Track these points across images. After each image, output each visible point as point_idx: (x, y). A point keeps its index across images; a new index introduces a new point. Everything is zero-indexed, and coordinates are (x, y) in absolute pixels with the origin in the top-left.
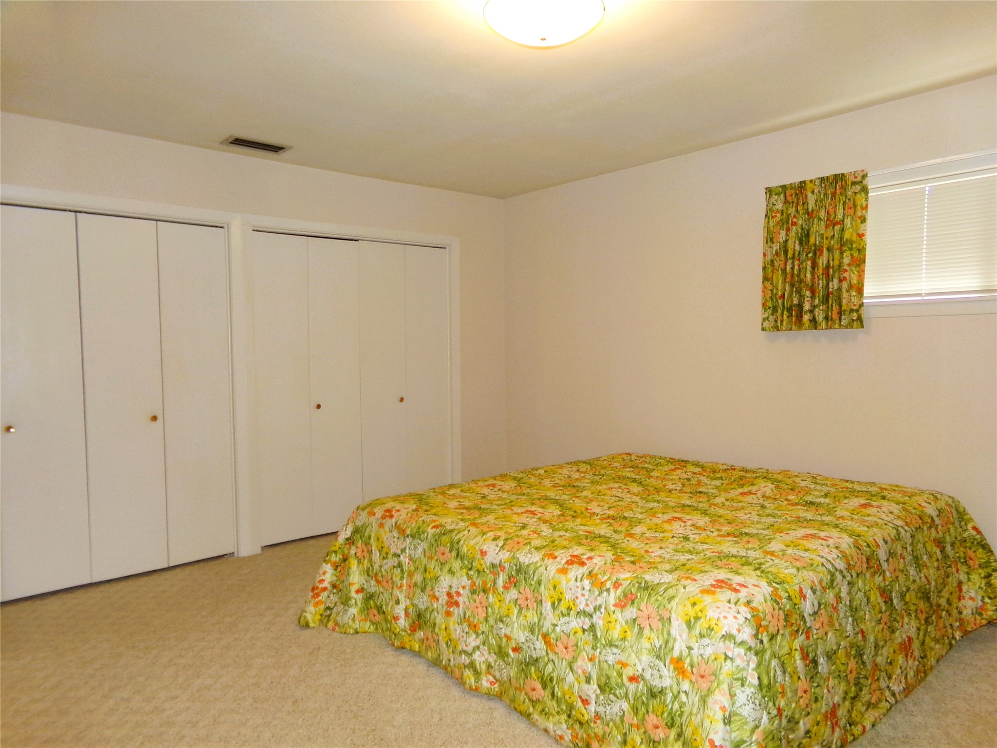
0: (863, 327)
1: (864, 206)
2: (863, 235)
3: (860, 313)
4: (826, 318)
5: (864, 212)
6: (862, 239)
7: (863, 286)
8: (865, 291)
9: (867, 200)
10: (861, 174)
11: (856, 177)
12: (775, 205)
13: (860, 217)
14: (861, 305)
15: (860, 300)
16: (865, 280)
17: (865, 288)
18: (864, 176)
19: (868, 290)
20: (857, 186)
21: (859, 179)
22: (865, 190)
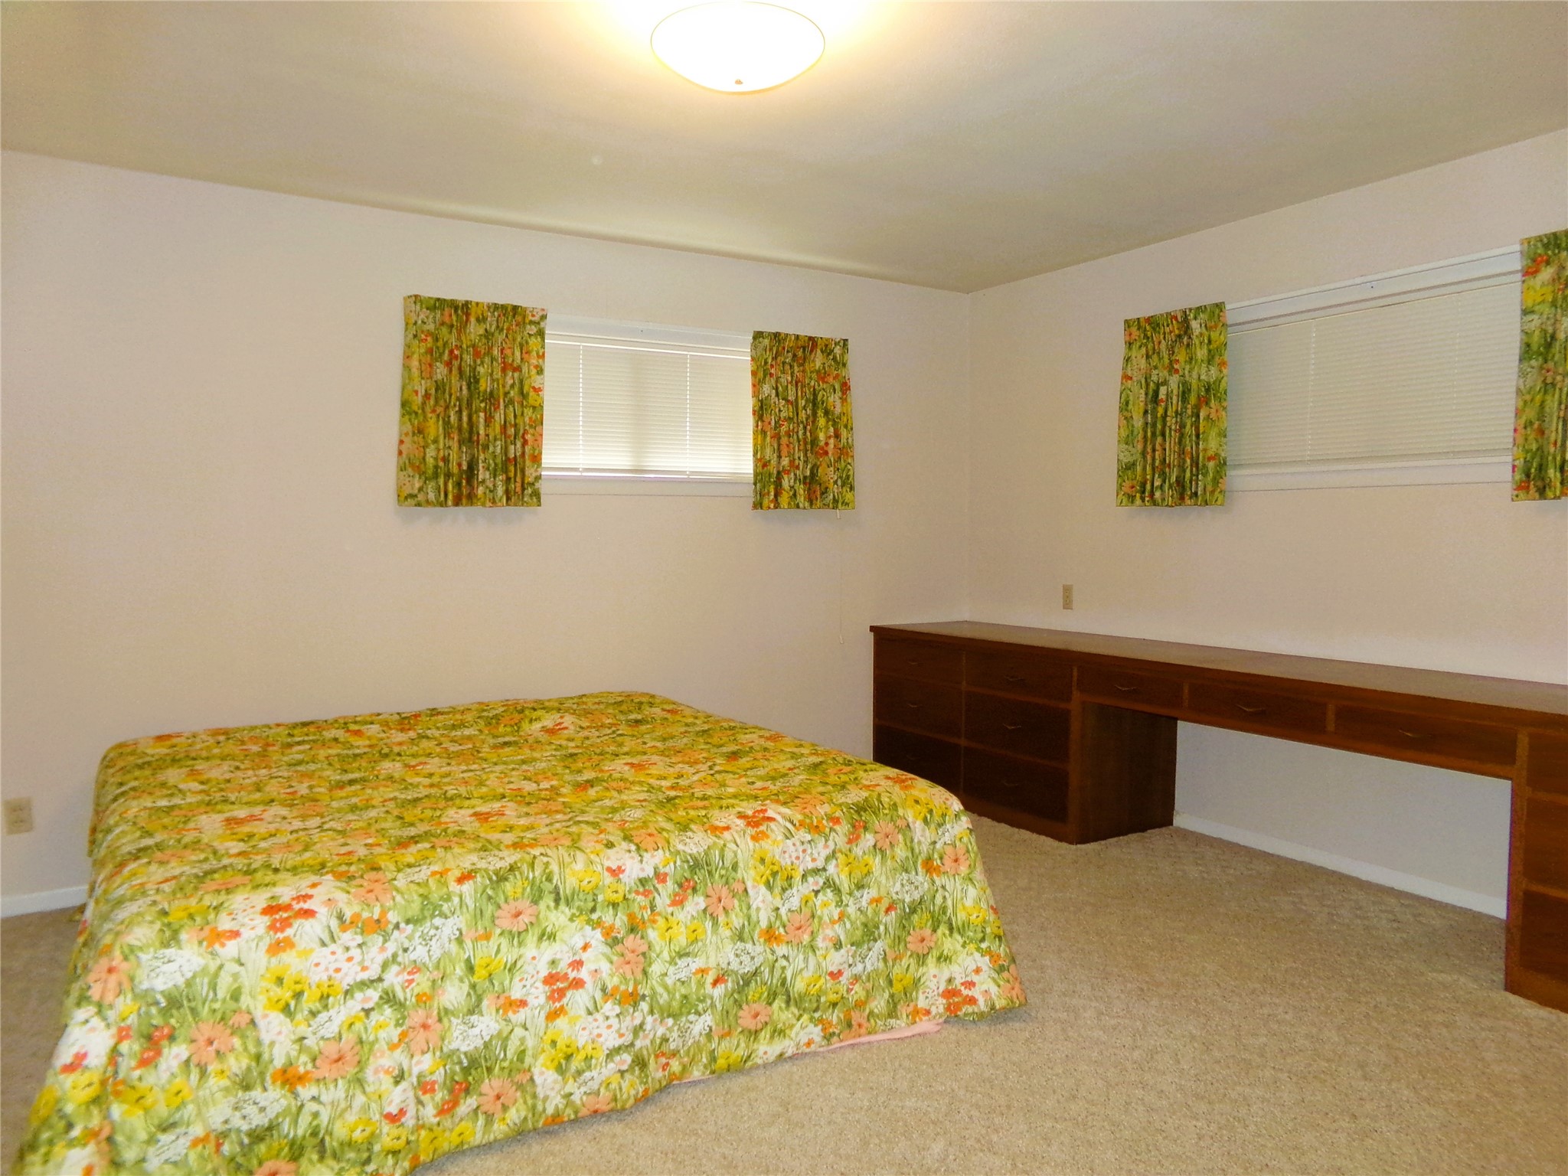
0: (539, 505)
1: (541, 354)
2: (540, 390)
3: (536, 487)
4: (507, 492)
5: (540, 361)
6: (538, 395)
7: (540, 453)
8: (543, 461)
9: (543, 347)
10: (541, 314)
11: (533, 316)
12: (425, 323)
13: (536, 367)
14: (538, 478)
15: (536, 471)
16: (544, 447)
17: (543, 456)
18: (544, 317)
19: (547, 459)
20: (533, 327)
21: (536, 319)
22: (541, 334)
